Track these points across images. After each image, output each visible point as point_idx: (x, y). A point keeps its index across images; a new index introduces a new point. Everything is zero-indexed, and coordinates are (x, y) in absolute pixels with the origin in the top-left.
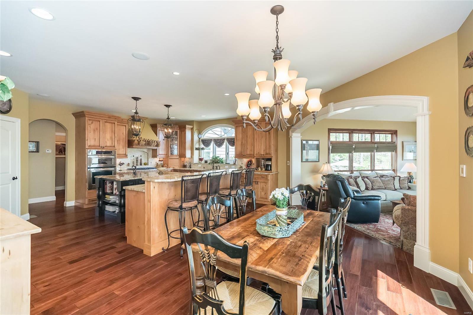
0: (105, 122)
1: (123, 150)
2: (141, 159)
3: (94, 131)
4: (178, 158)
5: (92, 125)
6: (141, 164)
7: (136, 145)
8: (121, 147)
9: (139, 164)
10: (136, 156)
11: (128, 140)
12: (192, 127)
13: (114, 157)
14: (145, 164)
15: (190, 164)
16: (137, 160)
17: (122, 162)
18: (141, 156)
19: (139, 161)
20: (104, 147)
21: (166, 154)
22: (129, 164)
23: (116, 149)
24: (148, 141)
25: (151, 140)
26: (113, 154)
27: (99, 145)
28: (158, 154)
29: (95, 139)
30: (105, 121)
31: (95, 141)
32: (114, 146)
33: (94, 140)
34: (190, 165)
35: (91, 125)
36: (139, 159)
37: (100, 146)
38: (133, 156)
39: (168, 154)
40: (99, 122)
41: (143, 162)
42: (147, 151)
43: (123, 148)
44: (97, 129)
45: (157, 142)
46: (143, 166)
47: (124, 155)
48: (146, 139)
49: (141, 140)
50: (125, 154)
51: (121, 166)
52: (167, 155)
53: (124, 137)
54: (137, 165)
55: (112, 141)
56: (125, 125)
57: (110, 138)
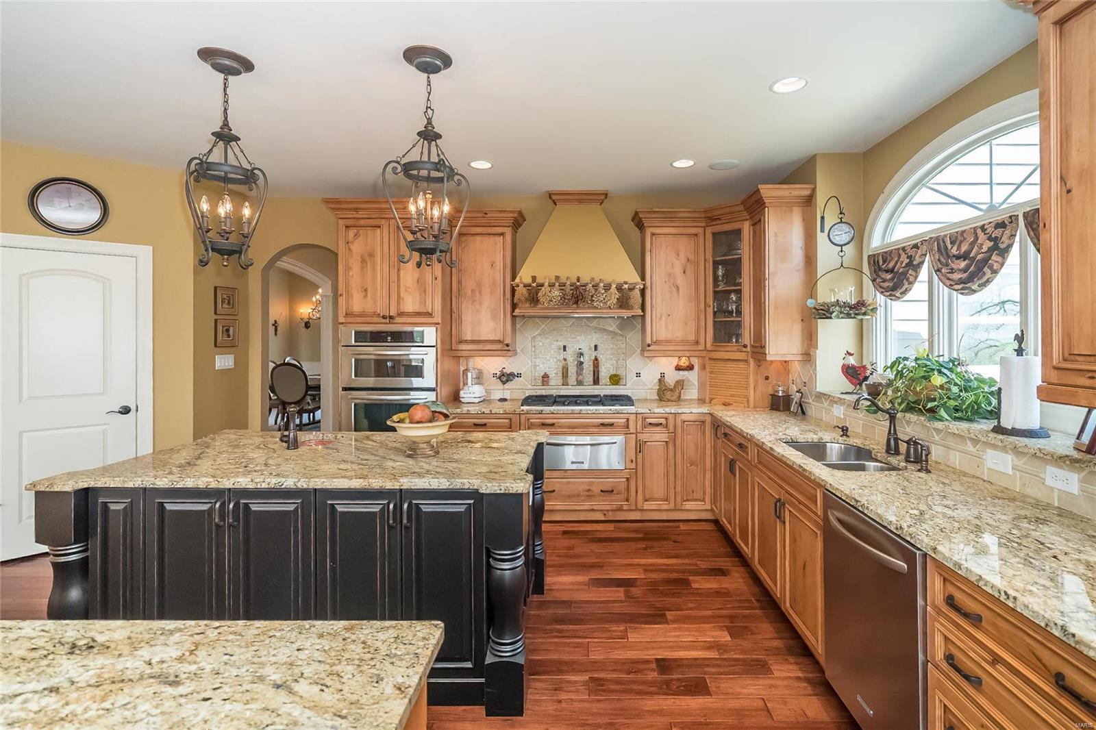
2: (596, 359)
3: (363, 262)
4: (746, 361)
5: (356, 242)
6: (596, 381)
9: (588, 375)
10: (574, 348)
12: (807, 193)
14: (615, 380)
16: (580, 363)
18: (595, 347)
19: (589, 368)
20: (392, 317)
21: (692, 337)
22: (543, 376)
23: (437, 323)
24: (574, 287)
25: (592, 279)
26: (424, 343)
27: (377, 311)
29: (366, 290)
32: (431, 313)
33: (362, 294)
35: (353, 243)
36: (589, 357)
37: (379, 313)
38: (563, 347)
39: (701, 342)
40: (377, 231)
41: (605, 373)
42: (622, 326)
44: (372, 255)
45: (619, 288)
46: (604, 390)
48: (568, 278)
50: (503, 341)
51: (504, 383)
52: (697, 343)
54: (580, 383)
55: (423, 294)
56: (499, 230)
57: (416, 285)
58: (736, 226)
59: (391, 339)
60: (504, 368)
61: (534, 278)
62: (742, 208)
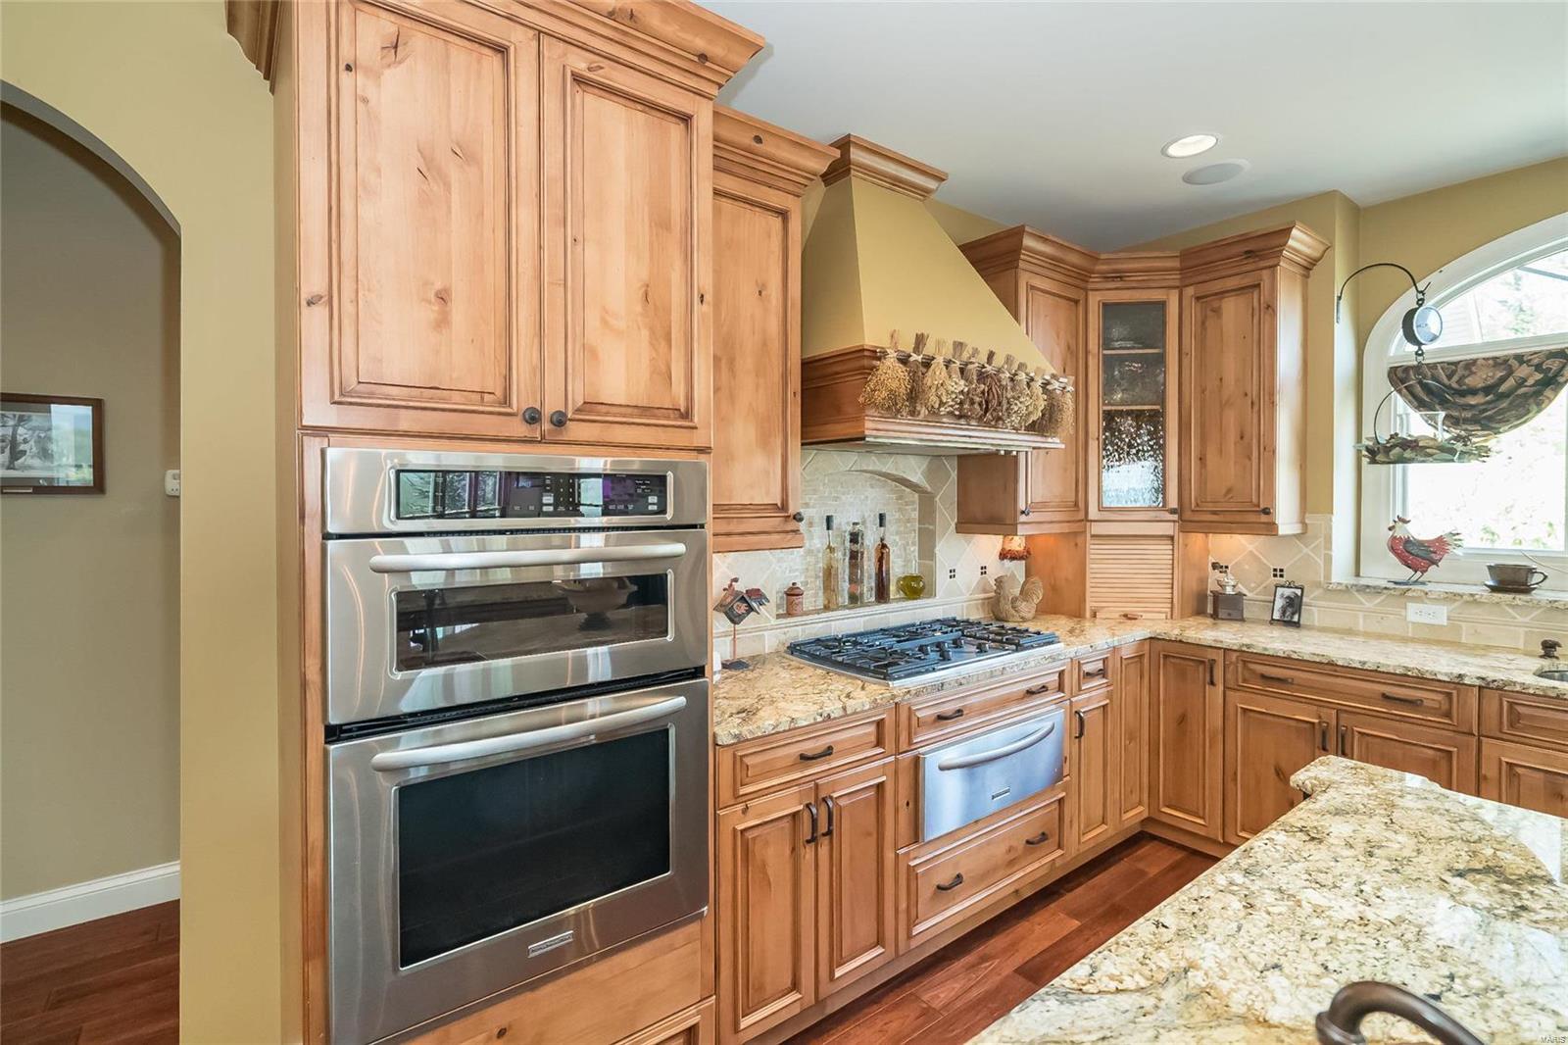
0: (579, 80)
1: (759, 461)
2: (884, 546)
3: (428, 170)
4: (1171, 537)
5: (393, 77)
6: (883, 594)
7: (892, 408)
8: (743, 433)
9: (868, 584)
10: (844, 522)
11: (807, 365)
13: (679, 548)
14: (910, 589)
15: (1288, 592)
16: (855, 557)
17: (741, 587)
18: (882, 517)
19: (869, 565)
20: (560, 421)
21: (1072, 497)
22: (793, 593)
23: (703, 450)
24: (982, 376)
26: (669, 516)
27: (494, 384)
28: (1022, 506)
29: (443, 297)
30: (579, 62)
31: (443, 322)
32: (686, 415)
33: (419, 317)
34: (1294, 604)
35: (375, 75)
36: (870, 541)
37: (506, 400)
38: (829, 519)
39: (1081, 505)
40: (493, 61)
41: (897, 569)
42: (930, 474)
43: (764, 441)
44: (464, 154)
47: (774, 523)
49: (927, 363)
50: (784, 507)
51: (735, 619)
53: (774, 326)
54: (855, 599)
55: (663, 343)
56: (776, 199)
57: (639, 308)
58: (1156, 295)
59: (556, 504)
60: (736, 580)
61: (920, 340)
62: (1176, 264)
